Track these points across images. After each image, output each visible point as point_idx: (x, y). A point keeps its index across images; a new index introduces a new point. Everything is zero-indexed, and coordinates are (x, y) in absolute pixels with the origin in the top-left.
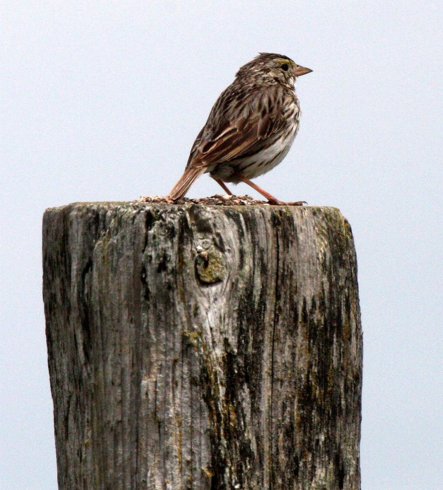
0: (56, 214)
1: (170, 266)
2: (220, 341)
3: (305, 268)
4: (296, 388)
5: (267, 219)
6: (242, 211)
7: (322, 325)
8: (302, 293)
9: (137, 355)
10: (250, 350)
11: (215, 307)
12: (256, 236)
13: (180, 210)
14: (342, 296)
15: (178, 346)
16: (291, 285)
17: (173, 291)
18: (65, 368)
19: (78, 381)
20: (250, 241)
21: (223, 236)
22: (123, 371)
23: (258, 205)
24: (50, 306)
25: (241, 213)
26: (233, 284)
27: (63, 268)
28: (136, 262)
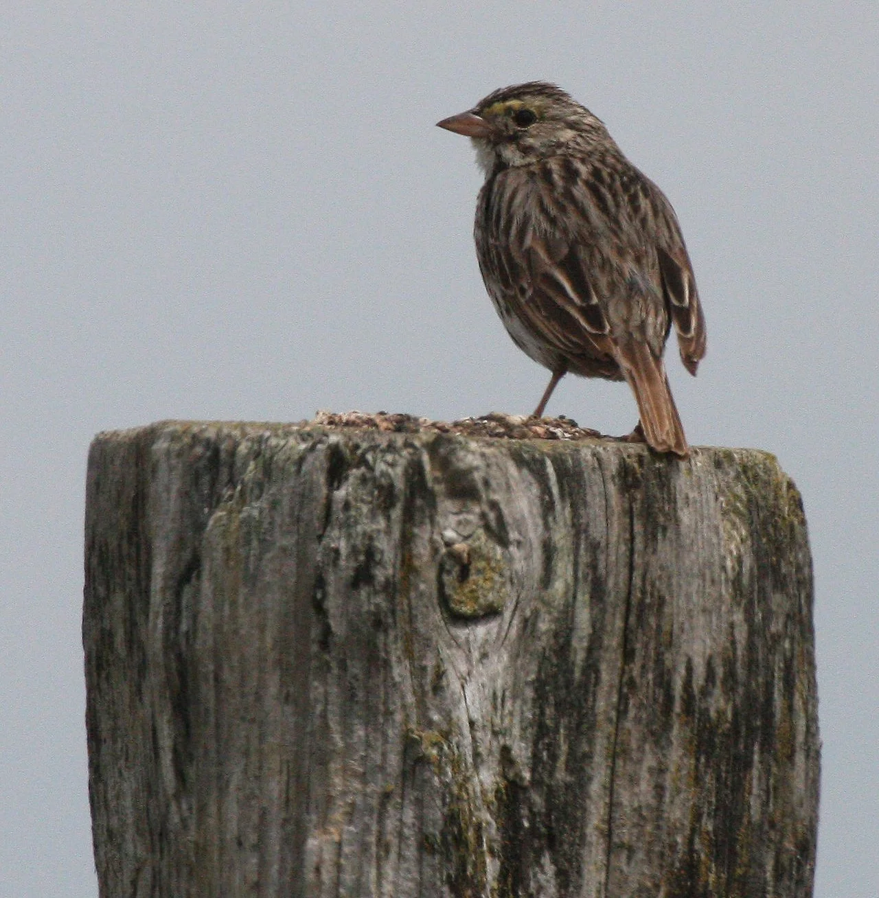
0: (119, 445)
1: (380, 575)
2: (490, 752)
3: (694, 588)
4: (661, 866)
5: (608, 474)
6: (551, 452)
7: (727, 721)
8: (685, 648)
9: (298, 777)
10: (561, 775)
11: (482, 674)
12: (582, 512)
13: (408, 445)
14: (777, 657)
15: (394, 760)
16: (659, 627)
17: (386, 631)
18: (128, 802)
19: (158, 835)
20: (569, 522)
21: (505, 511)
22: (263, 814)
23: (588, 441)
24: (99, 658)
25: (549, 456)
26: (525, 621)
27: (132, 571)
28: (302, 560)
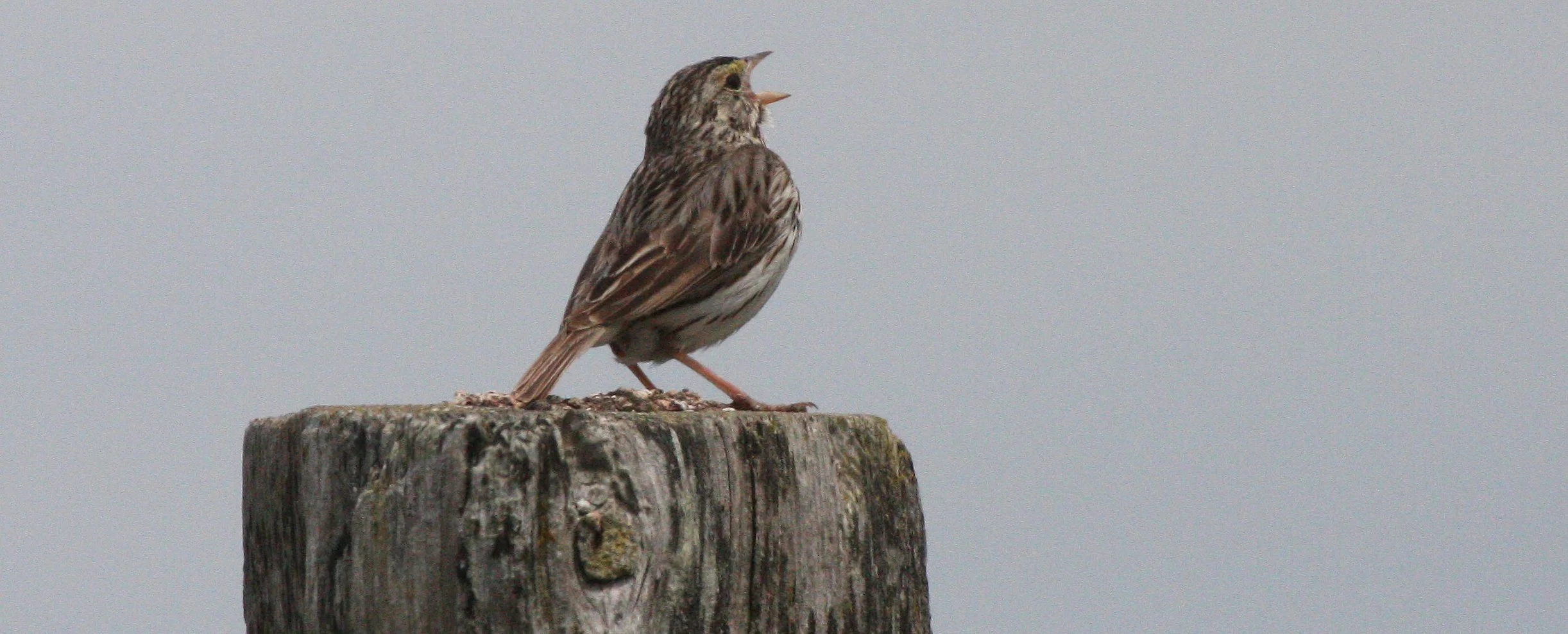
0: (273, 431)
1: (519, 544)
3: (815, 544)
5: (729, 442)
6: (675, 423)
8: (807, 603)
12: (707, 478)
13: (540, 422)
14: (894, 608)
16: (782, 584)
17: (526, 597)
20: (694, 488)
21: (634, 479)
23: (710, 411)
25: (673, 428)
26: (656, 582)
27: (287, 548)
28: (445, 535)
